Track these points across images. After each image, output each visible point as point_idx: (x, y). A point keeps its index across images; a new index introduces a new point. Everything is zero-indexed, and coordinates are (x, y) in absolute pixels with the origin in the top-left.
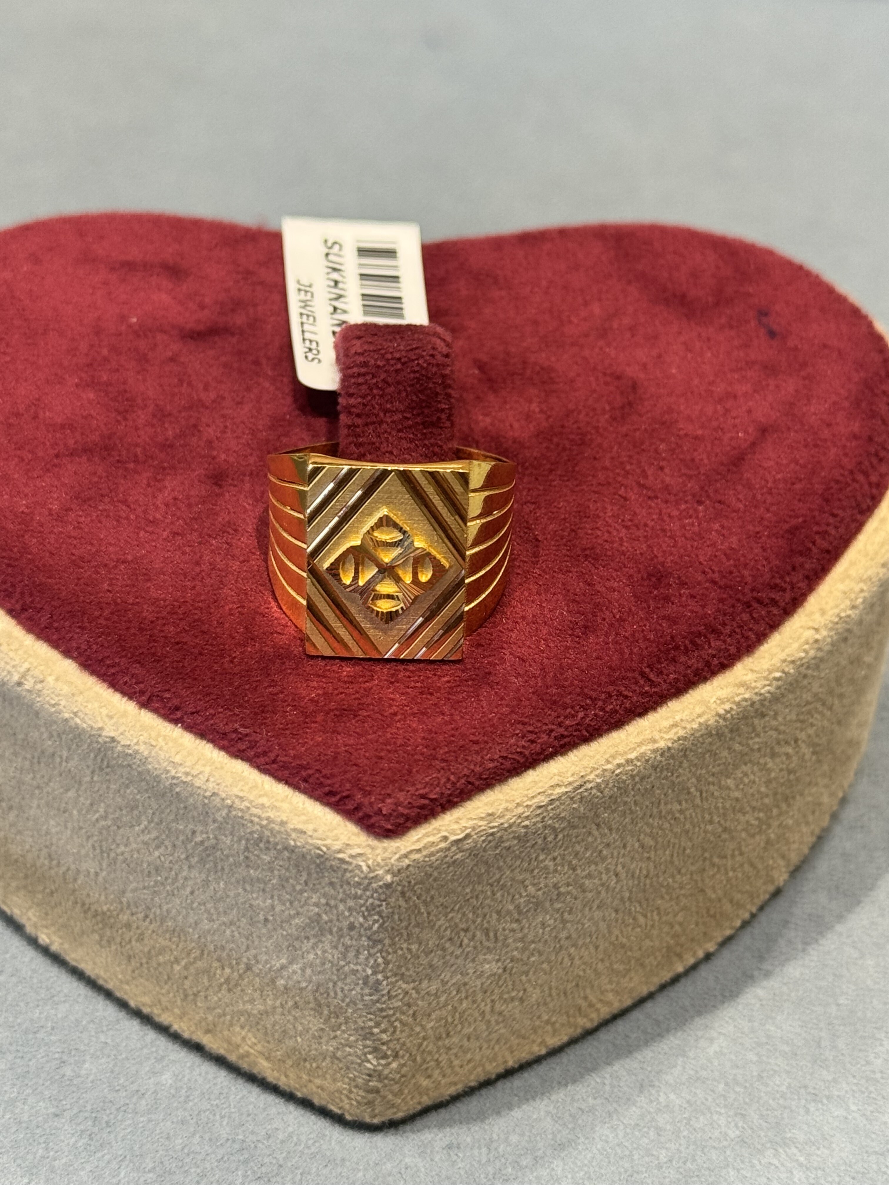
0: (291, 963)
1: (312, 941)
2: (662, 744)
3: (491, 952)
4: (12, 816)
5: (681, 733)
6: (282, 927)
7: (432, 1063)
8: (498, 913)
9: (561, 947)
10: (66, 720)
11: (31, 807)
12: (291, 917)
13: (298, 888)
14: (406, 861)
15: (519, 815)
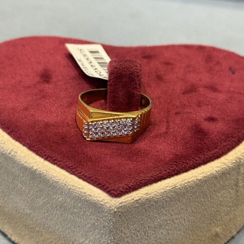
0: (85, 240)
1: (92, 232)
2: (199, 178)
4: (6, 199)
5: (205, 175)
6: (83, 228)
8: (149, 227)
10: (22, 164)
11: (11, 195)
12: (86, 224)
13: (89, 214)
14: (121, 205)
15: (156, 195)
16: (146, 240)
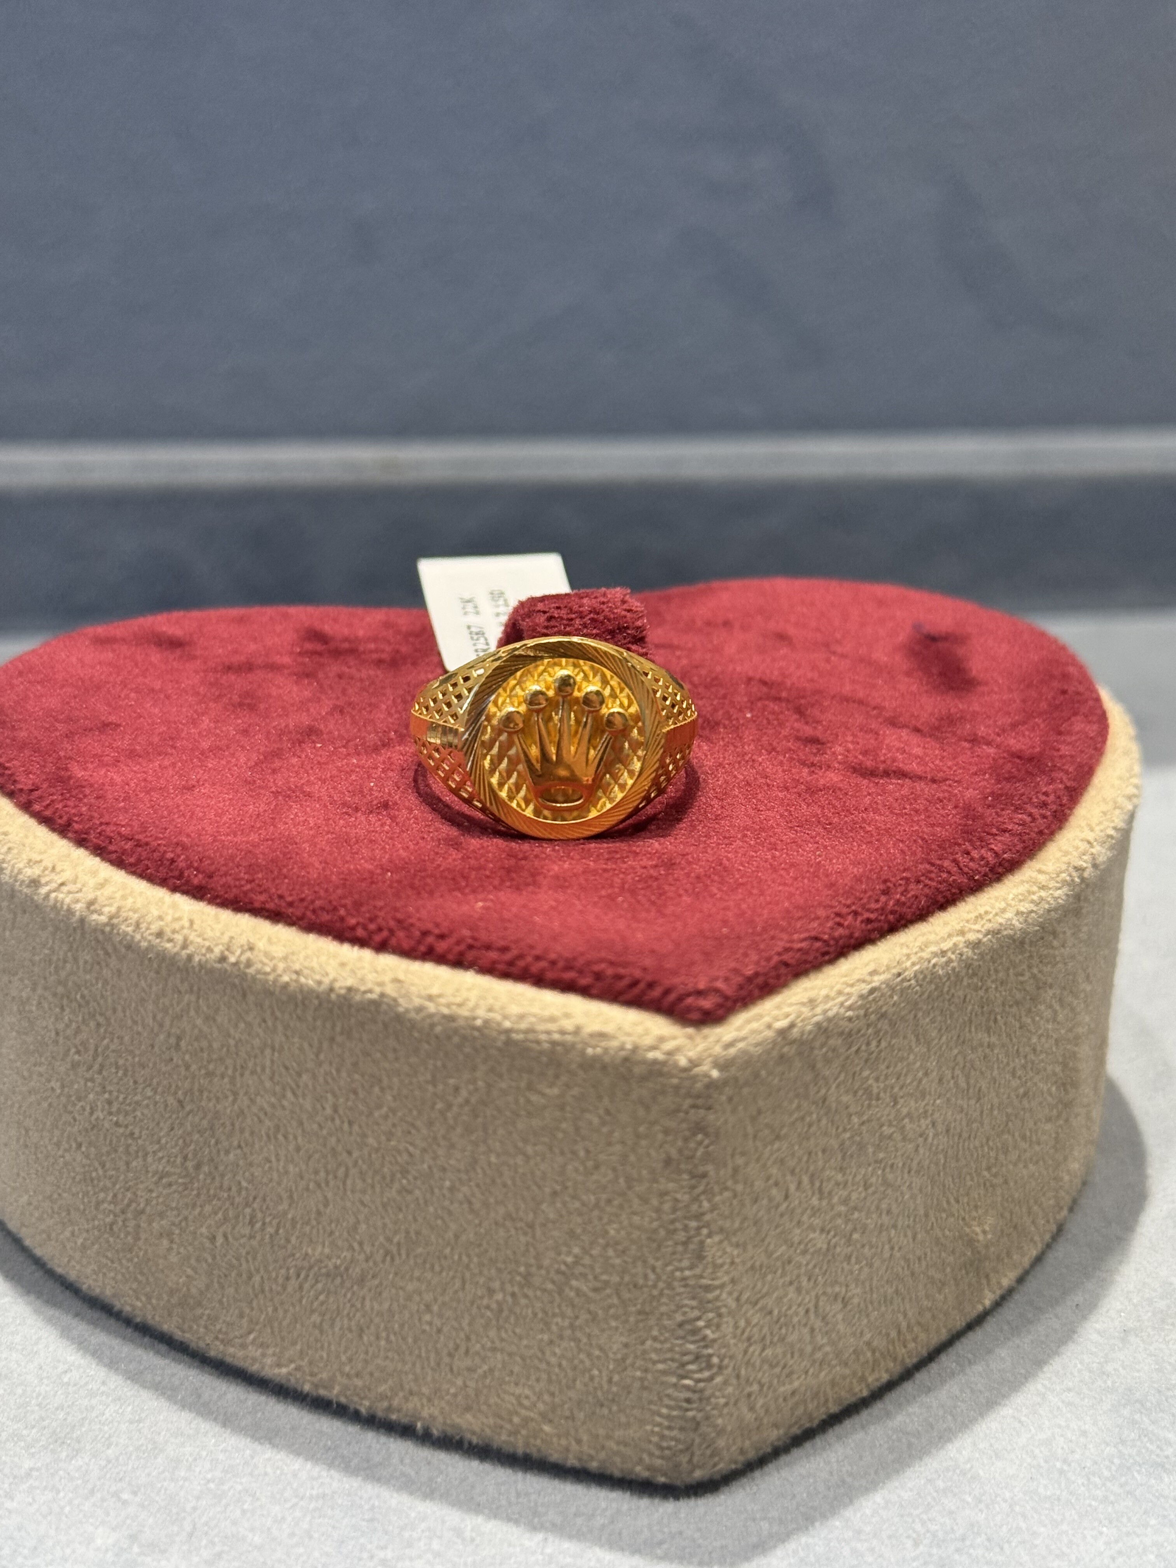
1: (616, 1203)
2: (972, 937)
3: (813, 1215)
7: (755, 1387)
8: (824, 1151)
9: (882, 1225)
13: (597, 1121)
14: (732, 1051)
15: (842, 1004)
16: (815, 1212)
